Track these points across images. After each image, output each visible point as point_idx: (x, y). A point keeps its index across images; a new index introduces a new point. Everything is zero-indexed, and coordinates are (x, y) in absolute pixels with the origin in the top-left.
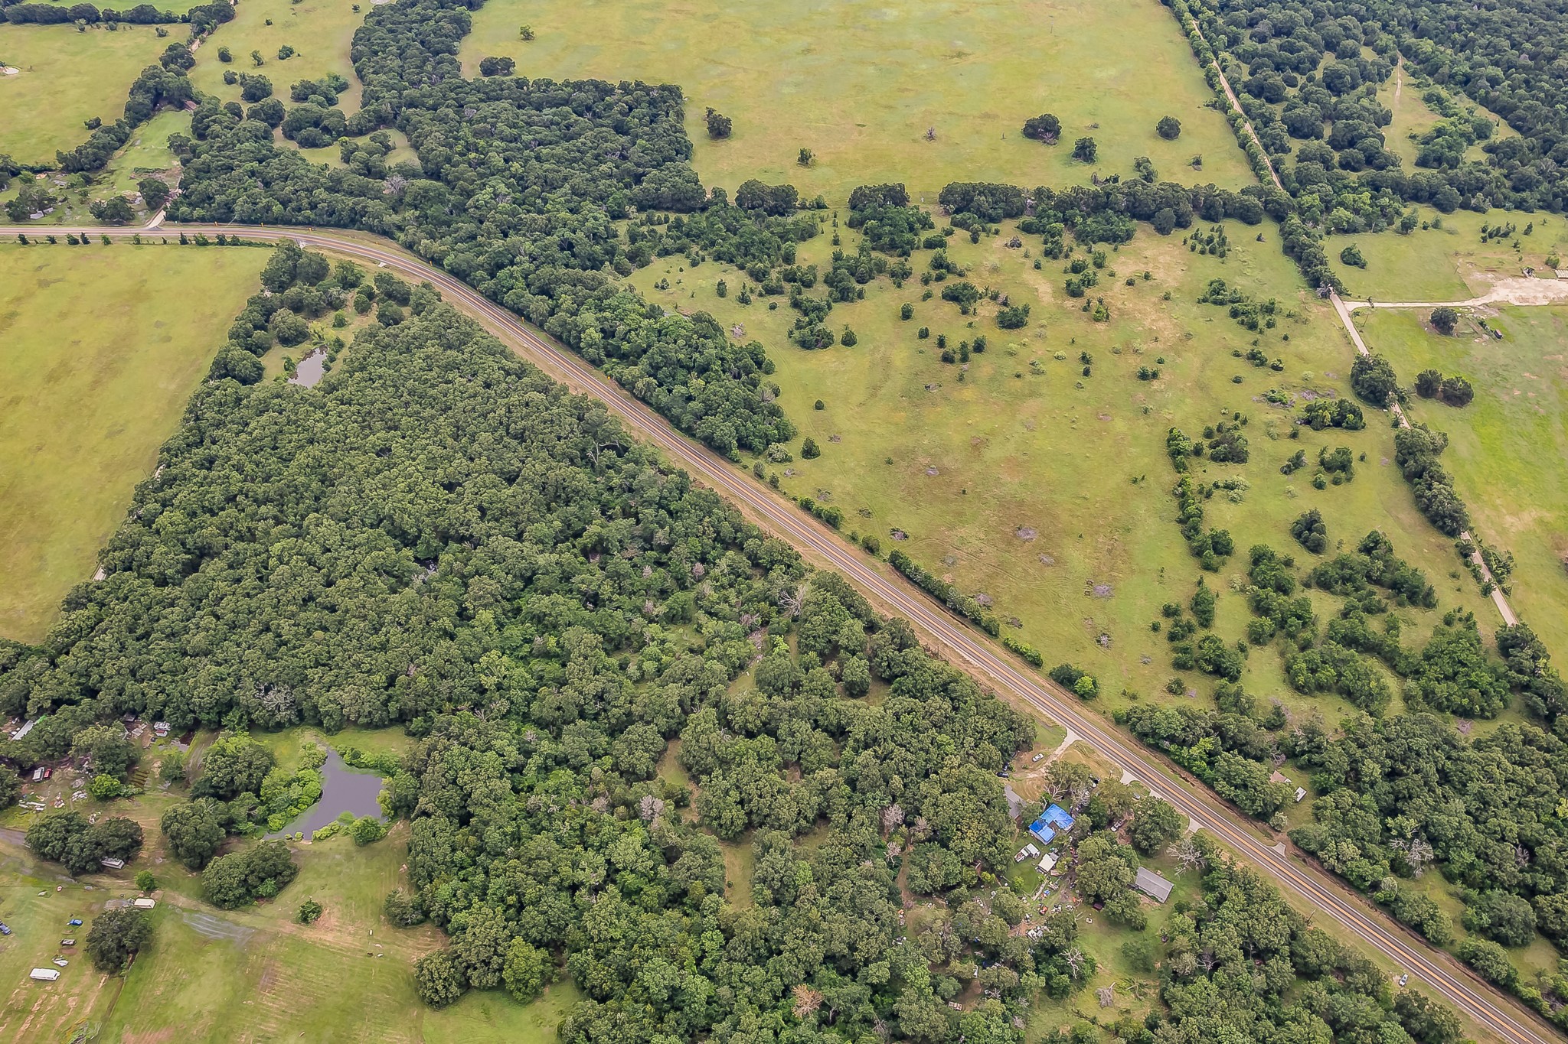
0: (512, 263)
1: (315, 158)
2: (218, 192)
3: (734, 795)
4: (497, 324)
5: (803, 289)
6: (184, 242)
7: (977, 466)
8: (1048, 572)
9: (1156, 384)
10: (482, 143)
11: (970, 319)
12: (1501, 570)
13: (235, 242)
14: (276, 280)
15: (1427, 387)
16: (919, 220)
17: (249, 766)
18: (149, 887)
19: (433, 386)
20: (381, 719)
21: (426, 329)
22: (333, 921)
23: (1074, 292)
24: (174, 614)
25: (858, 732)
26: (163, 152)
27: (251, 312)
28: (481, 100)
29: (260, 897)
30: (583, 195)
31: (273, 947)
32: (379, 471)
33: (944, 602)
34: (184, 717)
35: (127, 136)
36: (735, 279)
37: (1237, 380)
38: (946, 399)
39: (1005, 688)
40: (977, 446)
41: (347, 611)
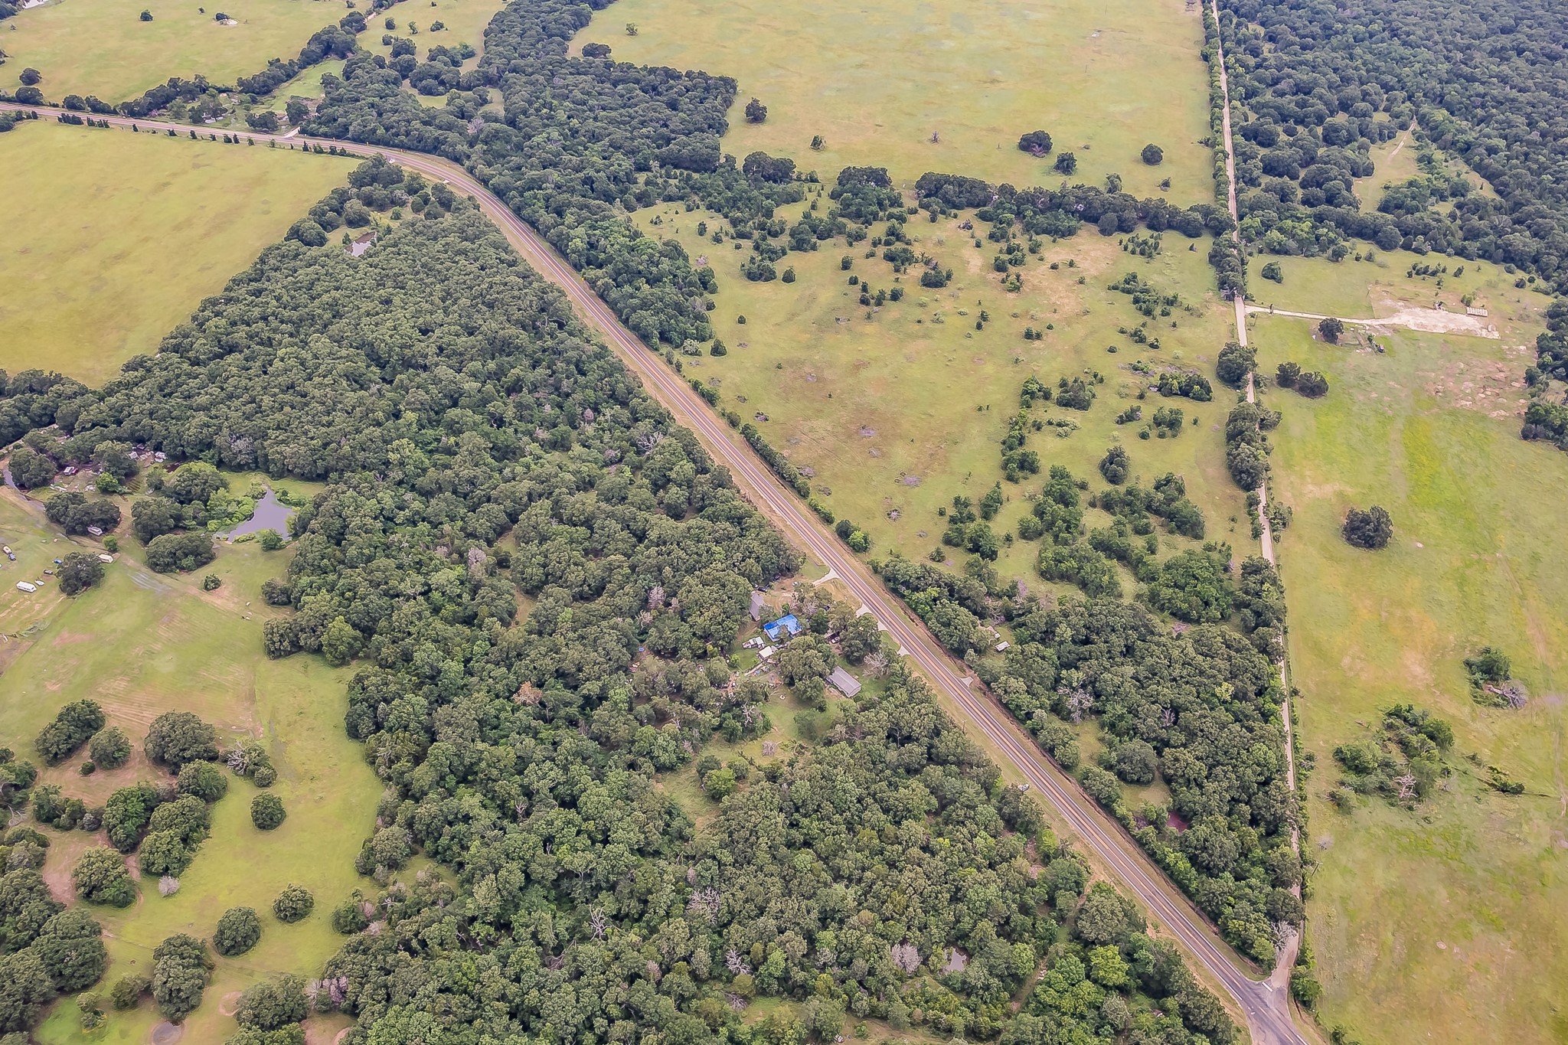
0: (540, 188)
1: (426, 102)
2: (341, 116)
3: (541, 559)
4: (515, 232)
5: (769, 237)
6: (306, 149)
7: (850, 381)
8: (872, 462)
9: (1037, 343)
10: (555, 102)
11: (898, 275)
12: (1280, 521)
13: (343, 153)
14: (358, 180)
15: (1287, 378)
16: (889, 199)
17: (205, 483)
18: (113, 549)
19: (442, 263)
20: (310, 472)
21: (454, 225)
22: (226, 593)
23: (1000, 267)
24: (193, 383)
25: (653, 535)
26: (317, 87)
27: (331, 198)
28: (571, 74)
29: (182, 569)
30: (618, 148)
31: (179, 601)
32: (377, 314)
33: (772, 465)
34: (175, 449)
35: (295, 73)
36: (716, 223)
37: (1112, 350)
38: (849, 330)
39: (794, 533)
40: (858, 366)
41: (313, 398)
